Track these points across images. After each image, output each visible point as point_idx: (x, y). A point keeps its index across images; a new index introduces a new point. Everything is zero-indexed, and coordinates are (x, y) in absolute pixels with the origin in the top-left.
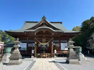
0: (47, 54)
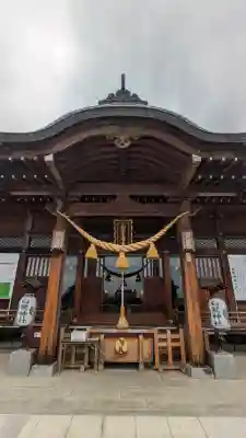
0: (146, 336)
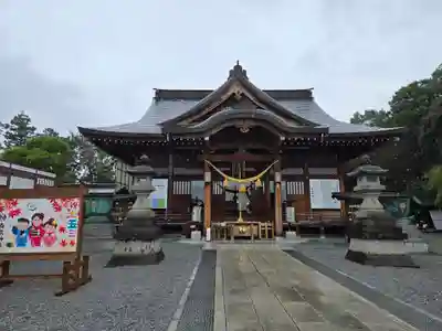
0: (255, 225)
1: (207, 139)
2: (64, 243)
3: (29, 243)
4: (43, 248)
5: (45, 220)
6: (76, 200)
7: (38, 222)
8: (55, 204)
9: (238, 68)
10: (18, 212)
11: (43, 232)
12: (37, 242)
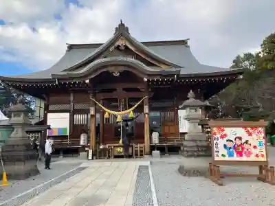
1: (87, 81)
2: (257, 156)
3: (235, 154)
4: (244, 158)
5: (243, 141)
6: (260, 129)
7: (238, 142)
8: (248, 131)
9: (122, 25)
10: (225, 135)
11: (243, 149)
12: (240, 154)
